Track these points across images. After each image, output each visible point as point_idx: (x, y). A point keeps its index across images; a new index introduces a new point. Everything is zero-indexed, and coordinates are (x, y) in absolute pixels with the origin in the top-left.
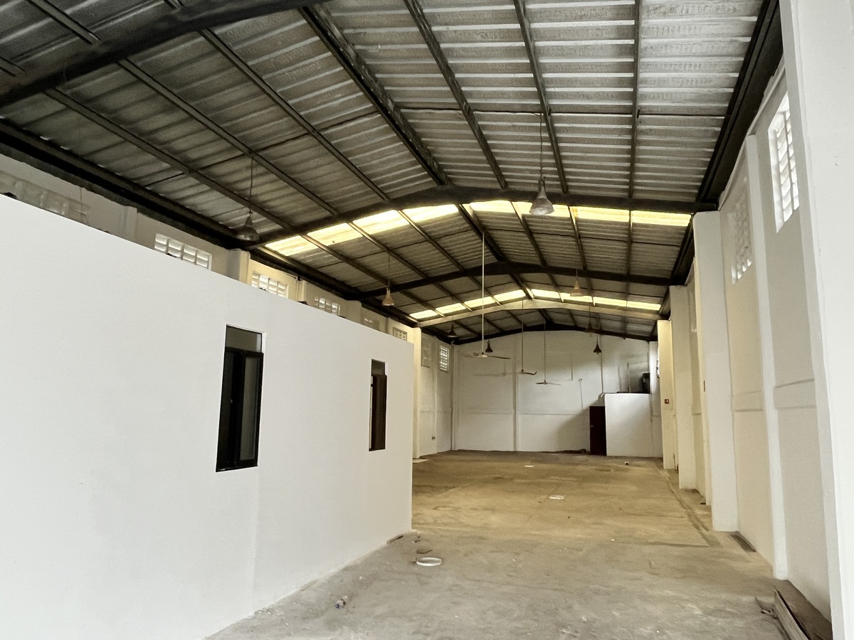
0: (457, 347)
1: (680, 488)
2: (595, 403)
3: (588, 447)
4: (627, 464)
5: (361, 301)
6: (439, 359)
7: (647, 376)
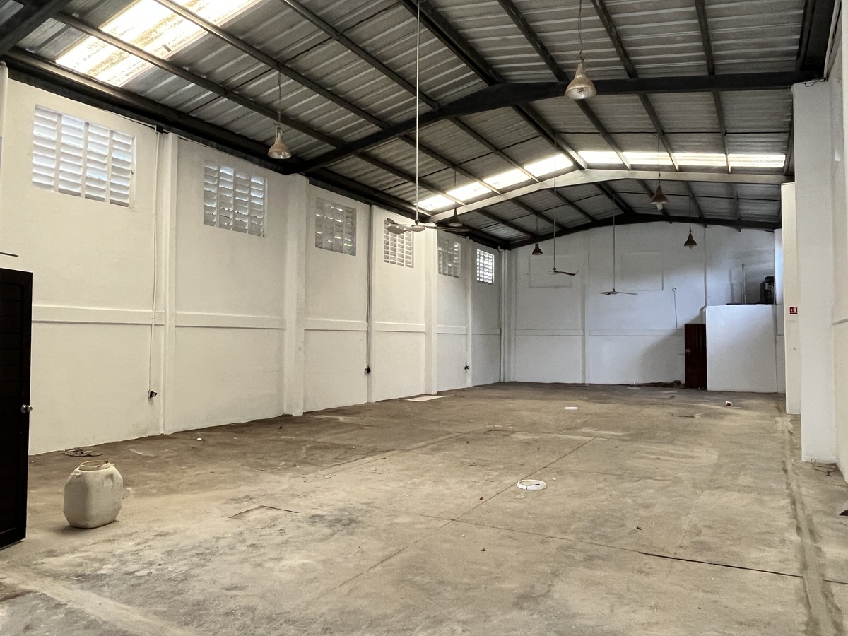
0: (505, 253)
1: (803, 460)
2: (694, 320)
3: (681, 378)
4: (729, 405)
5: (307, 175)
6: (474, 267)
7: (771, 280)
